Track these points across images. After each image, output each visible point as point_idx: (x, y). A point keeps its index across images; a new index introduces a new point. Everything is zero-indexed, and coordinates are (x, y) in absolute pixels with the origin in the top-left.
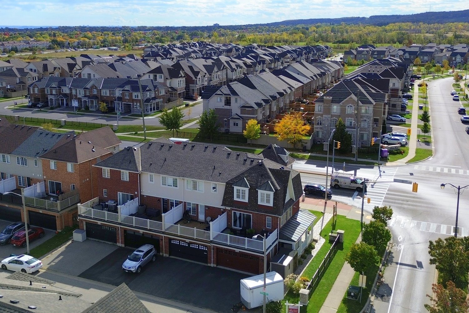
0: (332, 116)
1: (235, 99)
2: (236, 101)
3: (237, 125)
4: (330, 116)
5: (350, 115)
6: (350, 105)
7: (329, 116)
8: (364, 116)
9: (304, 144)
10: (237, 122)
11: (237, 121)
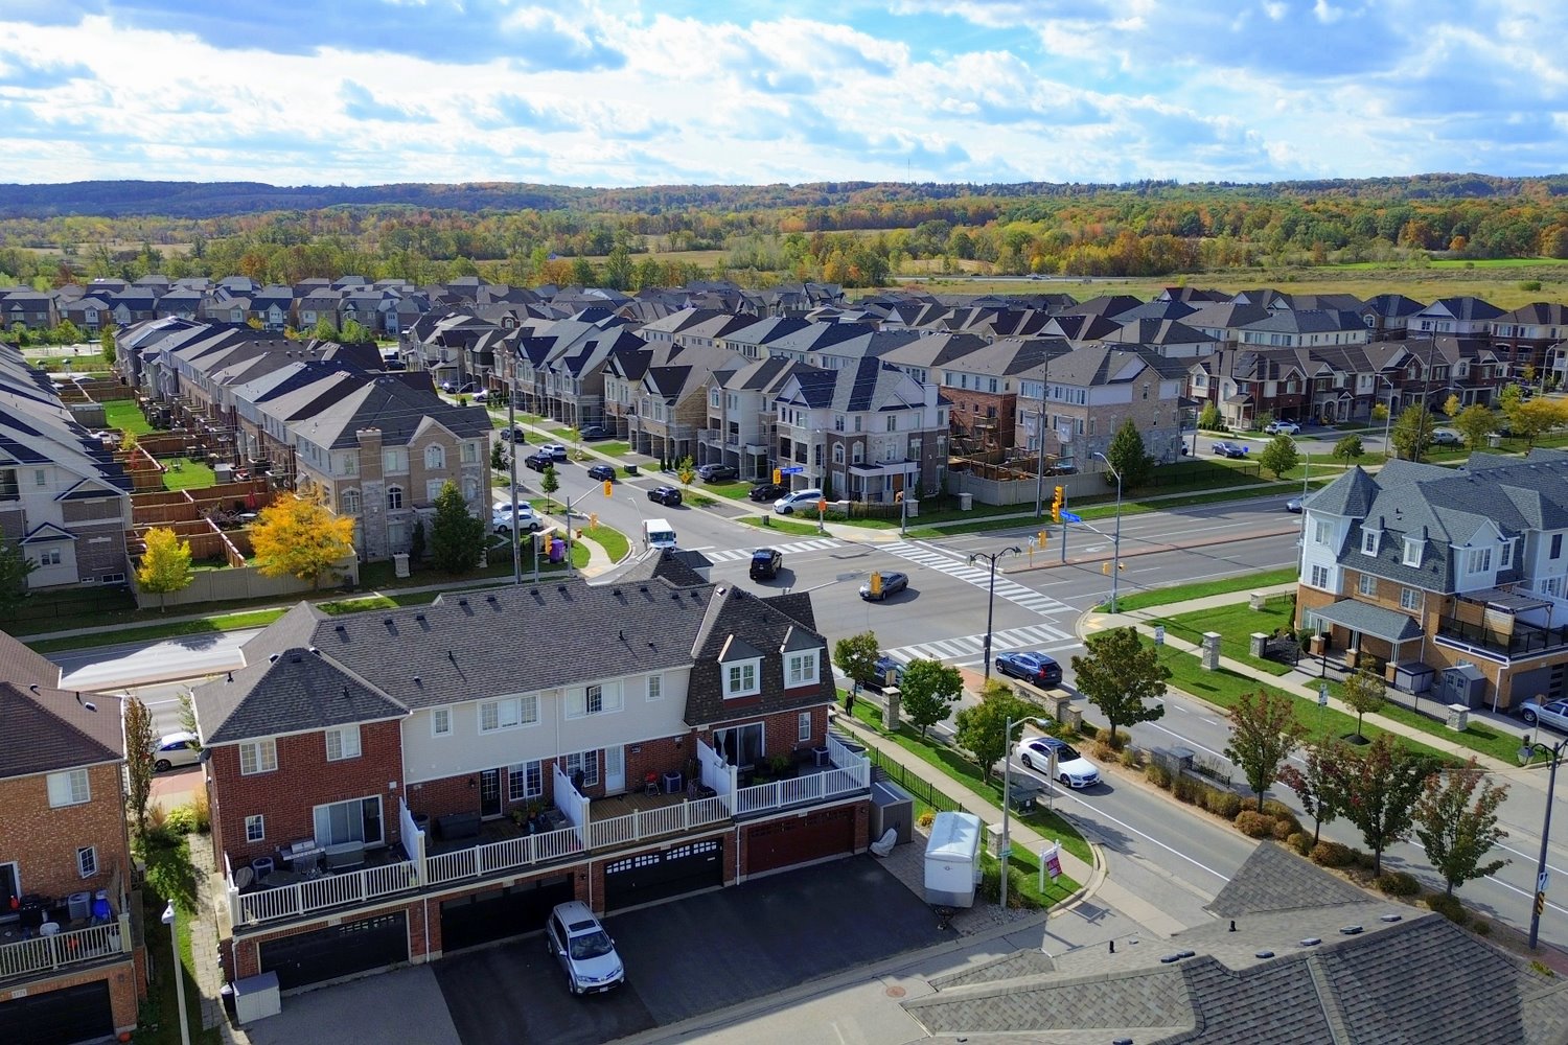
0: (388, 480)
1: (34, 474)
2: (40, 479)
3: (56, 561)
4: (382, 482)
5: (436, 473)
6: (434, 444)
7: (379, 482)
8: (466, 469)
9: (337, 571)
10: (56, 551)
11: (53, 549)
